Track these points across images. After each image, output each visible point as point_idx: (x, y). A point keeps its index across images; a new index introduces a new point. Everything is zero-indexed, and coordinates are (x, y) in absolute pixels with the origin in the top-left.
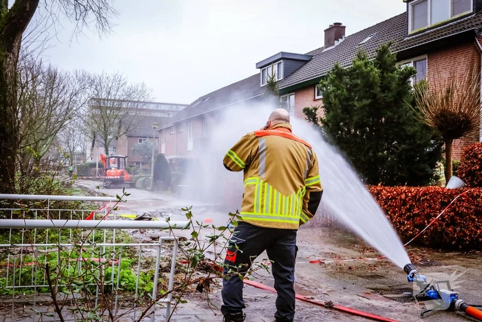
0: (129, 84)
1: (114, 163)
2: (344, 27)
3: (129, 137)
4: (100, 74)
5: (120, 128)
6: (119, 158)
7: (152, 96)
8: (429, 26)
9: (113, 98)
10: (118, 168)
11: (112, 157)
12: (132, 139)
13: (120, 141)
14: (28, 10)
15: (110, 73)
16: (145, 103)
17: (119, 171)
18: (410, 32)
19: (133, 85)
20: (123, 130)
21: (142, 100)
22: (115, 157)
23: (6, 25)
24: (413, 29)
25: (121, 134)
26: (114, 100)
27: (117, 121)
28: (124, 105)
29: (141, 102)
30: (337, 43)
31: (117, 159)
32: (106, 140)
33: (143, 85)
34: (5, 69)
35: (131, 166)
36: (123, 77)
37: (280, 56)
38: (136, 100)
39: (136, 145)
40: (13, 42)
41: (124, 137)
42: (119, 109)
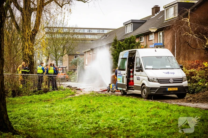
2: (159, 7)
3: (69, 55)
5: (63, 50)
6: (63, 68)
8: (169, 19)
10: (63, 72)
11: (60, 67)
12: (71, 56)
13: (64, 58)
17: (63, 74)
18: (165, 20)
20: (65, 52)
22: (61, 67)
24: (166, 18)
25: (64, 54)
27: (62, 47)
30: (156, 15)
31: (62, 68)
32: (56, 57)
35: (70, 72)
37: (131, 22)
39: (73, 60)
41: (67, 55)
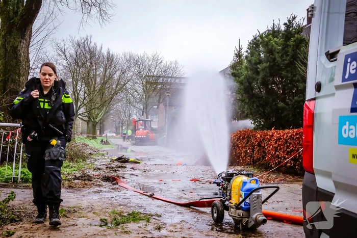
0: (164, 63)
1: (141, 125)
4: (142, 55)
7: (183, 72)
9: (152, 74)
10: (145, 129)
11: (140, 120)
14: (34, 9)
15: (150, 54)
16: (176, 78)
17: (145, 131)
19: (168, 63)
21: (175, 76)
22: (143, 120)
23: (19, 20)
26: (153, 76)
28: (160, 80)
29: (174, 77)
31: (144, 122)
32: (146, 109)
33: (176, 63)
34: (19, 51)
36: (160, 57)
38: (170, 76)
40: (25, 31)
42: (157, 83)
